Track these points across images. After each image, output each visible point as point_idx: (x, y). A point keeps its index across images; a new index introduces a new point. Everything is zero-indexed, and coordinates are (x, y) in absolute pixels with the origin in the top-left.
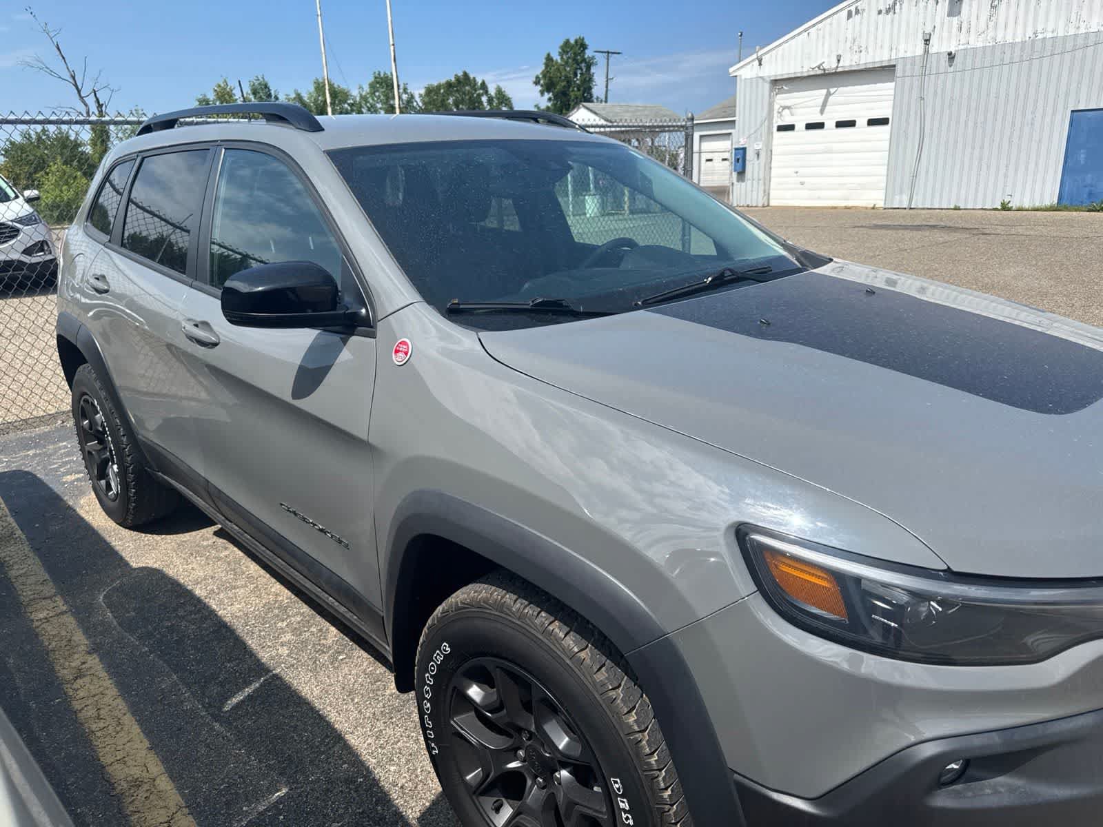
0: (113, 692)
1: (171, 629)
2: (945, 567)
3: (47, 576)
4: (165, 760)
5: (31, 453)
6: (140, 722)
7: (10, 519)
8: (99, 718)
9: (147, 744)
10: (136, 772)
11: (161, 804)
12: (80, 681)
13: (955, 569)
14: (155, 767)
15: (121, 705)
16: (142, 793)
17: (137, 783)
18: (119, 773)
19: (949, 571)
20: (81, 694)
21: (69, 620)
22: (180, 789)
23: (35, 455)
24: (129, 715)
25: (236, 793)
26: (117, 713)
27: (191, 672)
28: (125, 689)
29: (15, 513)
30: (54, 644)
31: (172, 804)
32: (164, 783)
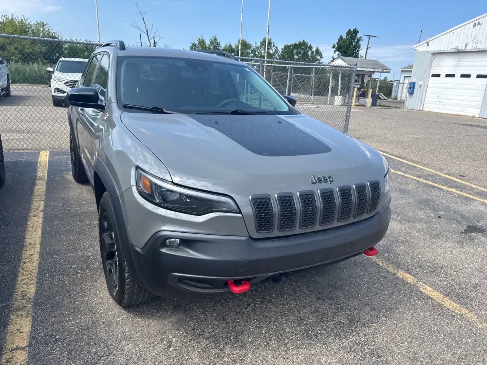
0: (41, 222)
1: (68, 211)
2: (171, 181)
3: (45, 191)
4: (42, 241)
5: (65, 157)
6: (42, 231)
7: (46, 174)
8: (32, 227)
9: (40, 236)
10: (32, 241)
11: (34, 250)
12: (34, 218)
13: (174, 182)
14: (39, 241)
15: (41, 226)
16: (30, 246)
17: (30, 244)
18: (28, 241)
19: (172, 182)
20: (32, 221)
21: (43, 202)
22: (41, 248)
23: (66, 157)
24: (41, 229)
25: (55, 253)
26: (38, 227)
27: (65, 222)
28: (44, 222)
29: (49, 172)
30: (34, 207)
31: (36, 251)
32: (38, 246)
